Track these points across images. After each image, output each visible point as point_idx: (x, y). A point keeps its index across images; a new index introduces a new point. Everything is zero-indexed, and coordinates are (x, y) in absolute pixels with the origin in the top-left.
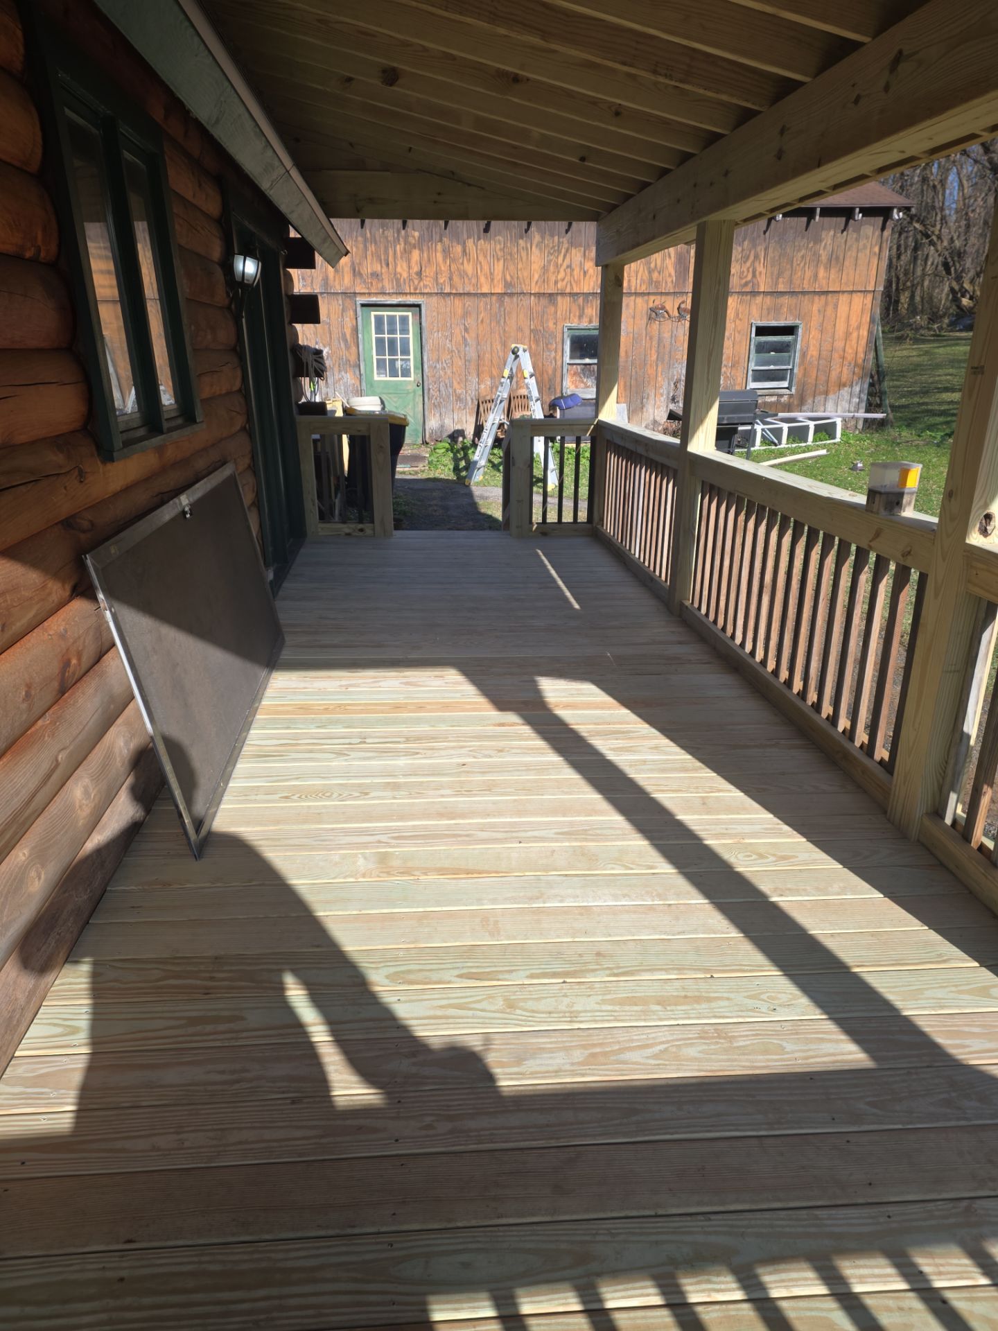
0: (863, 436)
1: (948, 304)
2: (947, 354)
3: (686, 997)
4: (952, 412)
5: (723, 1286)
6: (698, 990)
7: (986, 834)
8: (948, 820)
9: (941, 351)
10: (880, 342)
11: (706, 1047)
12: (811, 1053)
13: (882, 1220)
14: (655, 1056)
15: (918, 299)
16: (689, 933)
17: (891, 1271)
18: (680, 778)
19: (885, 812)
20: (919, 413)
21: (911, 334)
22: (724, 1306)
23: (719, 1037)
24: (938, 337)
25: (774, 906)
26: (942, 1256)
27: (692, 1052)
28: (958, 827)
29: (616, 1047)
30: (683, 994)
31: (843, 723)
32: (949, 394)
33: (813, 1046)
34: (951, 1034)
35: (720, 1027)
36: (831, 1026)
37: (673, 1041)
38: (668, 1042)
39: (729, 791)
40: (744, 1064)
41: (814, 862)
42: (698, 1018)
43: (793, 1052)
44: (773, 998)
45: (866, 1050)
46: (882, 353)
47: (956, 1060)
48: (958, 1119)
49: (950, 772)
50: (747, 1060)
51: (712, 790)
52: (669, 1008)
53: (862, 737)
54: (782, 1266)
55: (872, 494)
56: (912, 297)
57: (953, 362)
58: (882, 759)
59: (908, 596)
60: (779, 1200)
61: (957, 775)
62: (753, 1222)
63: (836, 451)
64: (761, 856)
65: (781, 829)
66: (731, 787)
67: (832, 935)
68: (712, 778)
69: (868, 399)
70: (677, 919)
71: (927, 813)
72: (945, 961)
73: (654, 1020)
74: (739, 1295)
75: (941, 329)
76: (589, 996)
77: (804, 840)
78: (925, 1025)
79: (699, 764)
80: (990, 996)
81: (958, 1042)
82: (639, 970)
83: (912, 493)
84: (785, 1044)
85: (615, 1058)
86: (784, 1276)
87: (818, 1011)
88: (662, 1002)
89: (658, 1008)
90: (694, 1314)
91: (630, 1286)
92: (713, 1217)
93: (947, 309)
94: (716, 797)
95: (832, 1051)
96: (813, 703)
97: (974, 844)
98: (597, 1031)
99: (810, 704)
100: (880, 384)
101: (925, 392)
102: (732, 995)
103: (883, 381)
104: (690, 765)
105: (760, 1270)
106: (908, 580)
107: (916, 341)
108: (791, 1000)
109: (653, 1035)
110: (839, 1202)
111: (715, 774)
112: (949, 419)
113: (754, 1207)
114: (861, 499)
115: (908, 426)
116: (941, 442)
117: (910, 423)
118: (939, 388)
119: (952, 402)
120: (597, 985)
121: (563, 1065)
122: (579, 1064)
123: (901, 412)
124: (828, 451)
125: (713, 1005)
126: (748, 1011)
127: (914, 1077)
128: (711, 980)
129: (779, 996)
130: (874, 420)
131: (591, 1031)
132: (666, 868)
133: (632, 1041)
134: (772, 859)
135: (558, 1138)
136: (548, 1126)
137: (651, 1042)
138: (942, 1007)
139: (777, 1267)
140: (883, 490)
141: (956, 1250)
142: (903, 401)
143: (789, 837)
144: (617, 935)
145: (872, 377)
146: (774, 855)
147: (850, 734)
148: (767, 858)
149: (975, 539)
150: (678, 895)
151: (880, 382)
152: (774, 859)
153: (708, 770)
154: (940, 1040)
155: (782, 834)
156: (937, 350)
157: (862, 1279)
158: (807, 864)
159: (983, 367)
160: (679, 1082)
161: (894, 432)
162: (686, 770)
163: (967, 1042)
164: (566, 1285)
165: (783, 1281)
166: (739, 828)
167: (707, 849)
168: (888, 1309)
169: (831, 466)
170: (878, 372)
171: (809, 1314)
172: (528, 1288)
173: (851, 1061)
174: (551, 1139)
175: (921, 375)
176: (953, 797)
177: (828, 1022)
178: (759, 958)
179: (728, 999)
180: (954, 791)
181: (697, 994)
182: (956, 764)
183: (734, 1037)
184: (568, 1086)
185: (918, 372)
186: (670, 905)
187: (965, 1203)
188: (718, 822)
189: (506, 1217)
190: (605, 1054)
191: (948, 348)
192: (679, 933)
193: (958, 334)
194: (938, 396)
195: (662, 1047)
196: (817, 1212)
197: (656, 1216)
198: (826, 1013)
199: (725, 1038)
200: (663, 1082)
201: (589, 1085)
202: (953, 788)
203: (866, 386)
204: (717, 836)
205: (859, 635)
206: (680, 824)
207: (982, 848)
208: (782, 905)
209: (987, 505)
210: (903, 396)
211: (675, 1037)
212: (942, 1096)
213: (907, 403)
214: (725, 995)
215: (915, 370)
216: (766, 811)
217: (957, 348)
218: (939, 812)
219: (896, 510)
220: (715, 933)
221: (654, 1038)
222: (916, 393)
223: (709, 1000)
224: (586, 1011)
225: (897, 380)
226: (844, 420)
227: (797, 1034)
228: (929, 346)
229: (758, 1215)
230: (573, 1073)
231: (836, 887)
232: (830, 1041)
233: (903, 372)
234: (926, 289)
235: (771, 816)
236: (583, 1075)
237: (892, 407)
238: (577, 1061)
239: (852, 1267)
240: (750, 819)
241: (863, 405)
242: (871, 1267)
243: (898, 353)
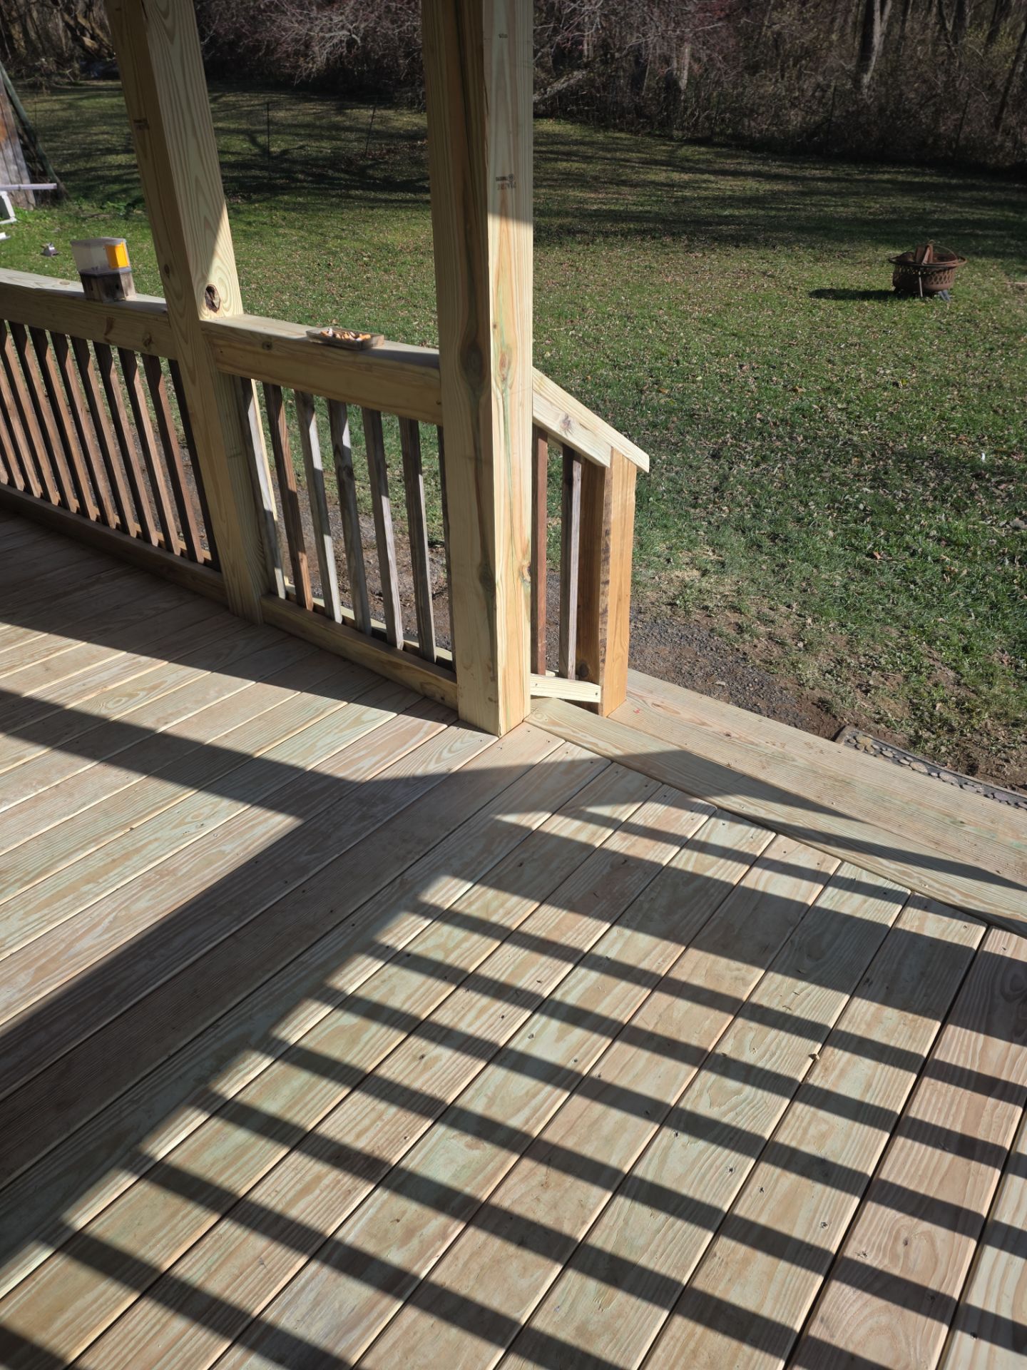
0: (40, 212)
1: (70, 42)
2: (94, 108)
3: (114, 861)
4: (124, 177)
5: (251, 1067)
6: (124, 848)
7: (314, 595)
8: (282, 595)
9: (85, 103)
10: (12, 91)
11: (154, 892)
12: (248, 842)
13: (349, 931)
14: (107, 930)
15: (33, 35)
16: (90, 802)
17: (369, 960)
18: (7, 653)
19: (227, 608)
20: (91, 180)
21: (43, 80)
22: (259, 1080)
23: (162, 877)
24: (75, 87)
25: (164, 736)
26: (397, 926)
27: (142, 904)
28: (292, 598)
29: (63, 945)
30: (110, 859)
31: (156, 537)
32: (114, 157)
33: (247, 836)
34: (347, 766)
35: (159, 868)
36: (257, 811)
37: (120, 905)
38: (113, 911)
39: (70, 646)
40: (194, 886)
41: (184, 679)
42: (135, 872)
43: (232, 850)
44: (196, 817)
45: (291, 814)
46: (21, 107)
47: (357, 783)
48: (374, 825)
49: (267, 551)
50: (196, 881)
51: (50, 651)
52: (101, 881)
53: (179, 545)
54: (291, 1017)
55: (86, 278)
56: (25, 32)
57: (105, 118)
58: (206, 560)
59: (166, 387)
60: (269, 971)
61: (274, 552)
62: (255, 1002)
63: (17, 233)
64: (131, 696)
65: (139, 662)
66: (70, 641)
67: (226, 736)
68: (43, 640)
69: (28, 167)
70: (71, 795)
71: (263, 595)
72: (322, 712)
73: (90, 900)
74: (267, 1062)
75: (73, 74)
76: (8, 917)
77: (166, 663)
78: (327, 770)
79: (22, 630)
80: (363, 723)
81: (354, 768)
82: (52, 864)
83: (127, 273)
84: (223, 848)
85: (66, 956)
86: (295, 1023)
87: (240, 805)
88: (92, 878)
89: (90, 886)
90: (237, 1104)
91: (172, 1127)
92: (219, 1023)
93: (72, 50)
94: (57, 657)
95: (264, 830)
96: (117, 525)
97: (309, 608)
98: (34, 945)
99: (114, 527)
100: (34, 147)
101: (88, 155)
102: (158, 835)
103: (36, 142)
104: (12, 635)
105: (275, 1033)
106: (160, 372)
107: (55, 91)
108: (213, 809)
109: (96, 914)
110: (314, 941)
111: (45, 635)
112: (125, 186)
113: (251, 990)
114: (77, 287)
115: (86, 197)
116: (127, 213)
117: (86, 193)
118: (100, 150)
119: (119, 167)
120: (12, 903)
121: (11, 997)
122: (28, 986)
123: (72, 181)
124: (7, 234)
125: (144, 852)
126: (178, 840)
127: (333, 813)
128: (133, 832)
129: (201, 811)
130: (45, 192)
131: (26, 949)
132: (36, 752)
133: (77, 930)
134: (142, 694)
135: (40, 1064)
136: (22, 1061)
137: (97, 920)
138: (333, 749)
139: (287, 1021)
140: (96, 273)
141: (404, 915)
142: (68, 167)
143: (151, 666)
144: (12, 843)
145: (21, 137)
146: (143, 690)
147: (167, 544)
148: (137, 695)
149: (207, 316)
150: (62, 772)
151: (34, 143)
152: (145, 693)
153: (37, 633)
154: (341, 775)
155: (142, 667)
156: (80, 103)
157: (351, 982)
158: (178, 684)
159: (145, 120)
160: (140, 937)
161: (73, 206)
162: (9, 642)
163: (360, 765)
164: (112, 1172)
165: (296, 1027)
166: (97, 679)
167: (72, 712)
168: (376, 988)
169: (19, 253)
170: (25, 130)
171: (323, 1035)
172: (74, 1205)
173: (283, 829)
174: (33, 1068)
175: (75, 134)
176: (278, 572)
177: (253, 809)
178: (169, 788)
179: (156, 840)
180: (278, 567)
181: (123, 852)
182: (270, 542)
183: (175, 869)
184: (26, 1012)
185: (71, 130)
186: (57, 786)
187: (398, 880)
188: (72, 682)
189: (18, 1168)
190: (53, 960)
191: (92, 100)
192: (80, 808)
193: (95, 83)
194: (103, 159)
195: (110, 918)
196: (301, 959)
197: (170, 1057)
198: (248, 802)
199: (167, 875)
200: (125, 947)
201: (49, 997)
202: (275, 565)
203: (19, 149)
204: (78, 695)
205: (135, 441)
206: (31, 701)
207: (316, 607)
208: (171, 731)
209: (205, 277)
210: (66, 161)
211: (119, 902)
212: (357, 815)
213: (73, 169)
214: (152, 838)
215: (67, 128)
216: (117, 651)
217: (102, 100)
218: (271, 590)
219: (118, 295)
220: (116, 789)
221: (98, 915)
222: (79, 157)
223: (137, 851)
224: (11, 934)
225: (51, 141)
226: (10, 194)
227: (230, 833)
228: (72, 97)
229: (257, 994)
230: (26, 998)
231: (212, 693)
232: (260, 823)
233: (54, 130)
234: (38, 23)
235: (124, 653)
236: (38, 993)
237: (58, 174)
238: (24, 984)
239: (342, 979)
240: (103, 665)
241: (25, 173)
242: (354, 969)
243: (39, 106)
